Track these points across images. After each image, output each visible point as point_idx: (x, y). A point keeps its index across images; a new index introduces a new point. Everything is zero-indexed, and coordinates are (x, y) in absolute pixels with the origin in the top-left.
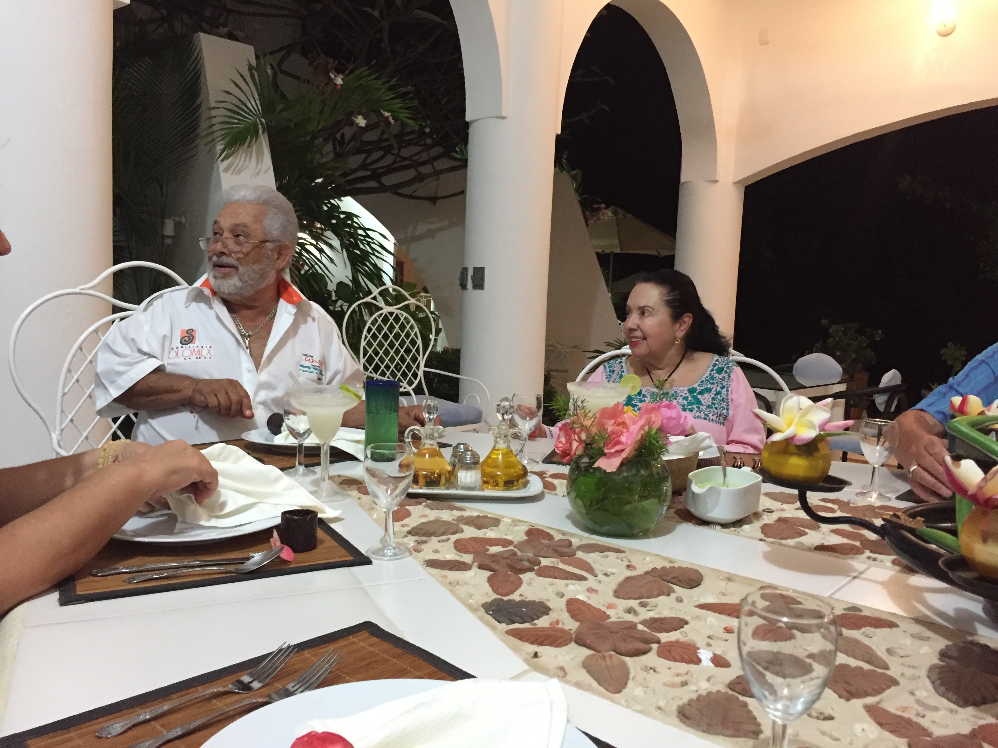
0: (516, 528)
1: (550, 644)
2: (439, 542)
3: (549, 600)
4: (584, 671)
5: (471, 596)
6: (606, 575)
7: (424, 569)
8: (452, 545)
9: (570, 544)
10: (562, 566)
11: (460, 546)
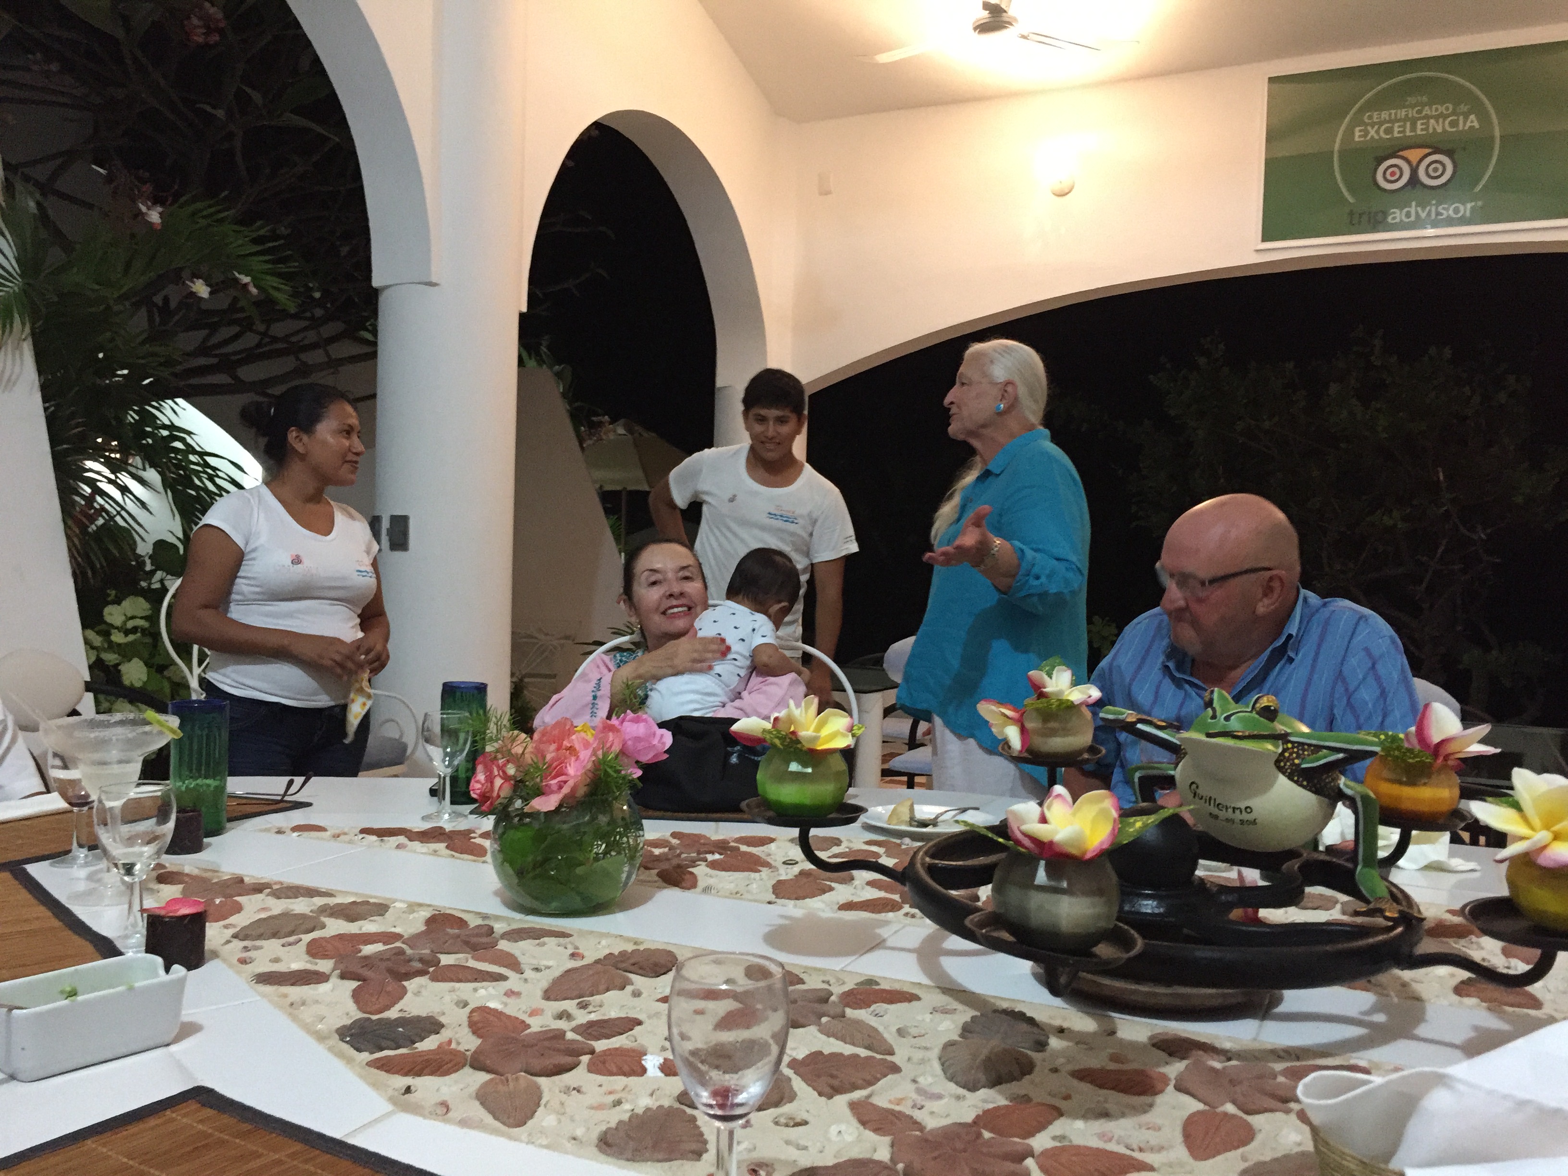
0: (411, 916)
1: (432, 1073)
2: (283, 946)
3: (444, 1014)
4: (477, 1103)
5: (322, 1019)
6: (537, 970)
7: (252, 988)
8: (304, 949)
9: (491, 931)
10: (472, 963)
11: (315, 950)
